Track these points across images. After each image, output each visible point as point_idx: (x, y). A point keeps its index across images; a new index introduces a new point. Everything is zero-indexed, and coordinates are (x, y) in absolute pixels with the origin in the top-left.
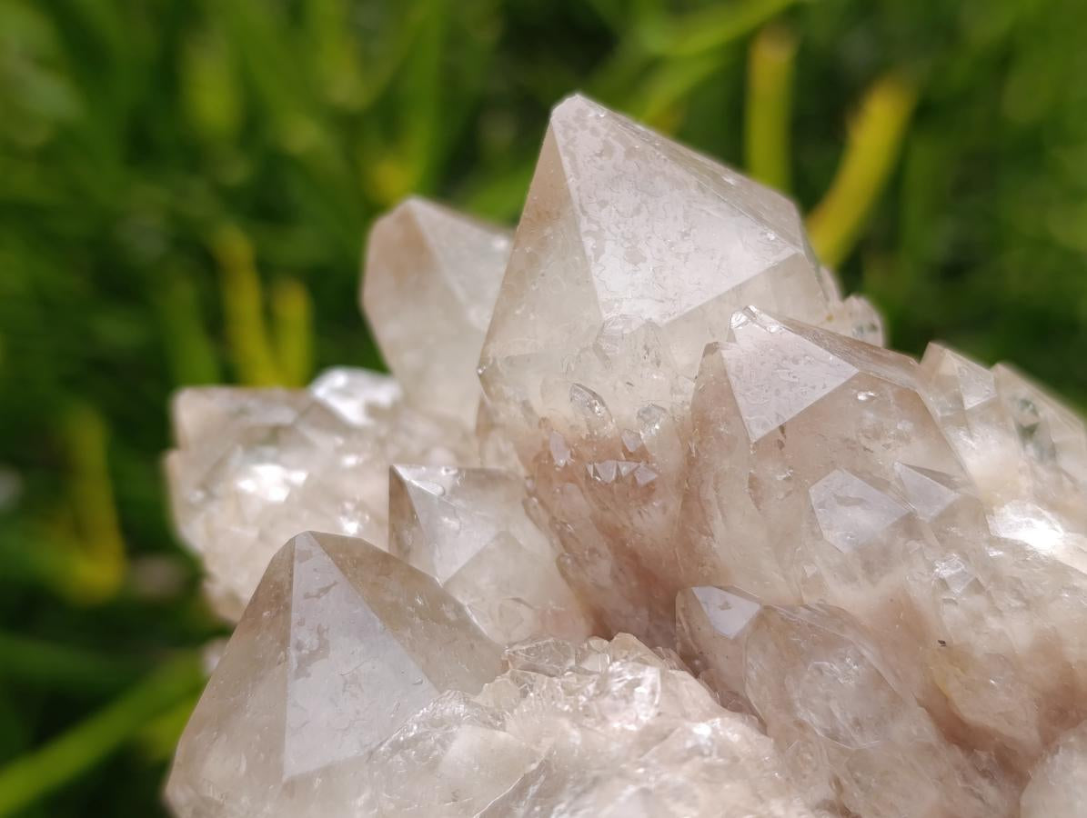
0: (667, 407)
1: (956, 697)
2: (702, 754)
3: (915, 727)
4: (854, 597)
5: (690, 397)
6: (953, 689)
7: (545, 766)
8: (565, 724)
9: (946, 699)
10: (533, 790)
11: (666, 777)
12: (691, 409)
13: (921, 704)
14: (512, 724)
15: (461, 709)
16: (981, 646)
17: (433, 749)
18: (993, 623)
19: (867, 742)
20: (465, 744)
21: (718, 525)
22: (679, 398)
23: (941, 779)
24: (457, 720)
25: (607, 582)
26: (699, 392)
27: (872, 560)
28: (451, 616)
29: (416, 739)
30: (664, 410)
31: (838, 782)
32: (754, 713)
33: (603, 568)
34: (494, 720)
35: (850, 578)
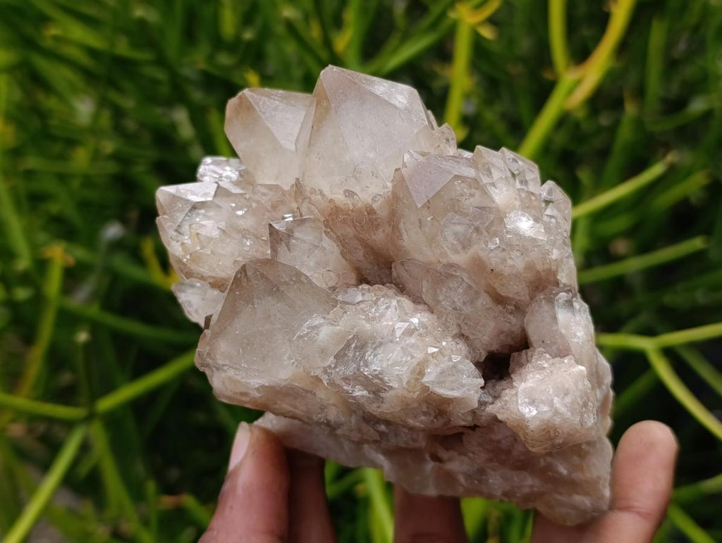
0: (382, 194)
1: (498, 290)
2: (418, 330)
3: (484, 301)
4: (460, 258)
5: (391, 189)
6: (497, 286)
7: (356, 337)
8: (364, 322)
9: (495, 289)
10: (353, 346)
11: (408, 342)
12: (392, 194)
13: (486, 292)
14: (341, 323)
15: (322, 321)
16: (507, 271)
17: (314, 337)
18: (510, 262)
19: (467, 310)
20: (325, 333)
21: (405, 237)
22: (386, 190)
23: (495, 318)
24: (321, 325)
25: (362, 258)
26: (394, 186)
27: (466, 244)
28: (305, 281)
29: (308, 334)
30: (381, 196)
31: (459, 326)
32: (425, 304)
33: (360, 254)
34: (333, 323)
35: (456, 252)
